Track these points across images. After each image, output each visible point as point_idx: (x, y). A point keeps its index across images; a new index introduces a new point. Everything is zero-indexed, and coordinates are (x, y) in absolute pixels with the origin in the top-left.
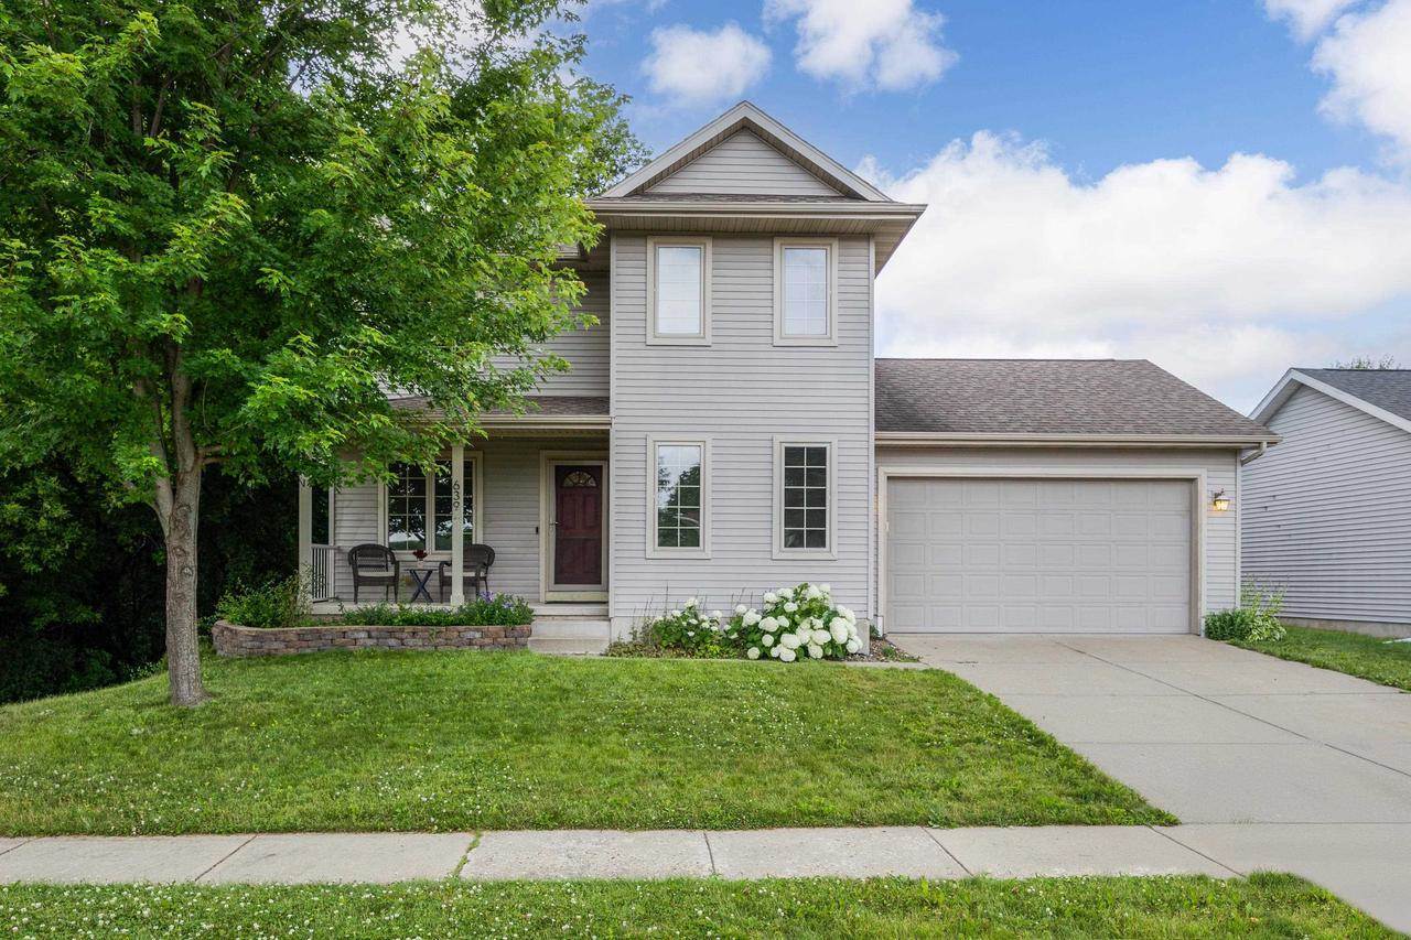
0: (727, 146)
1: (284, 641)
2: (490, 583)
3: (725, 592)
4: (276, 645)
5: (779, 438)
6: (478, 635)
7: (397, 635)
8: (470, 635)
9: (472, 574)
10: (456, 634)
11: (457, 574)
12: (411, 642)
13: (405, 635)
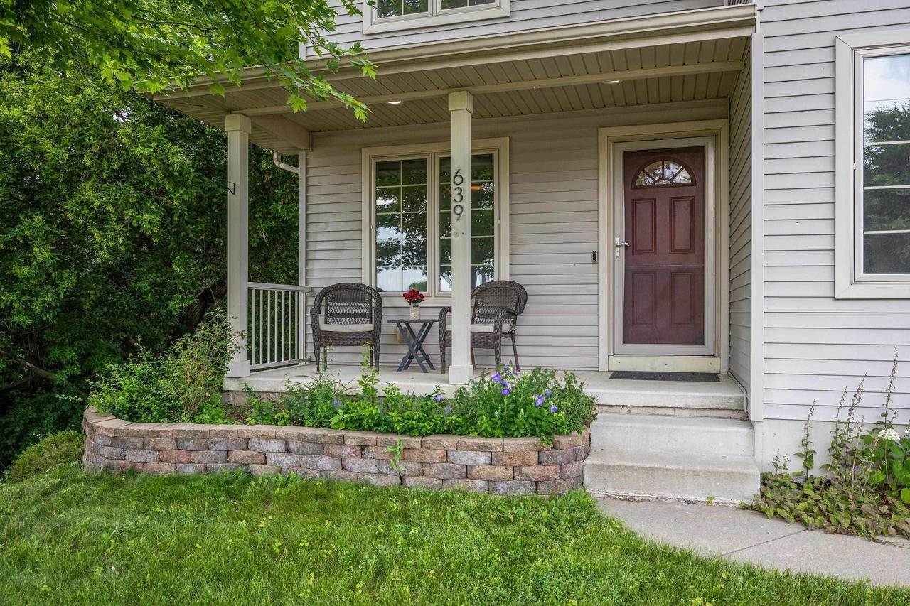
1: (154, 449)
2: (518, 340)
4: (141, 456)
6: (482, 458)
7: (335, 450)
8: (467, 457)
9: (489, 328)
10: (439, 454)
11: (461, 327)
12: (357, 465)
13: (345, 452)
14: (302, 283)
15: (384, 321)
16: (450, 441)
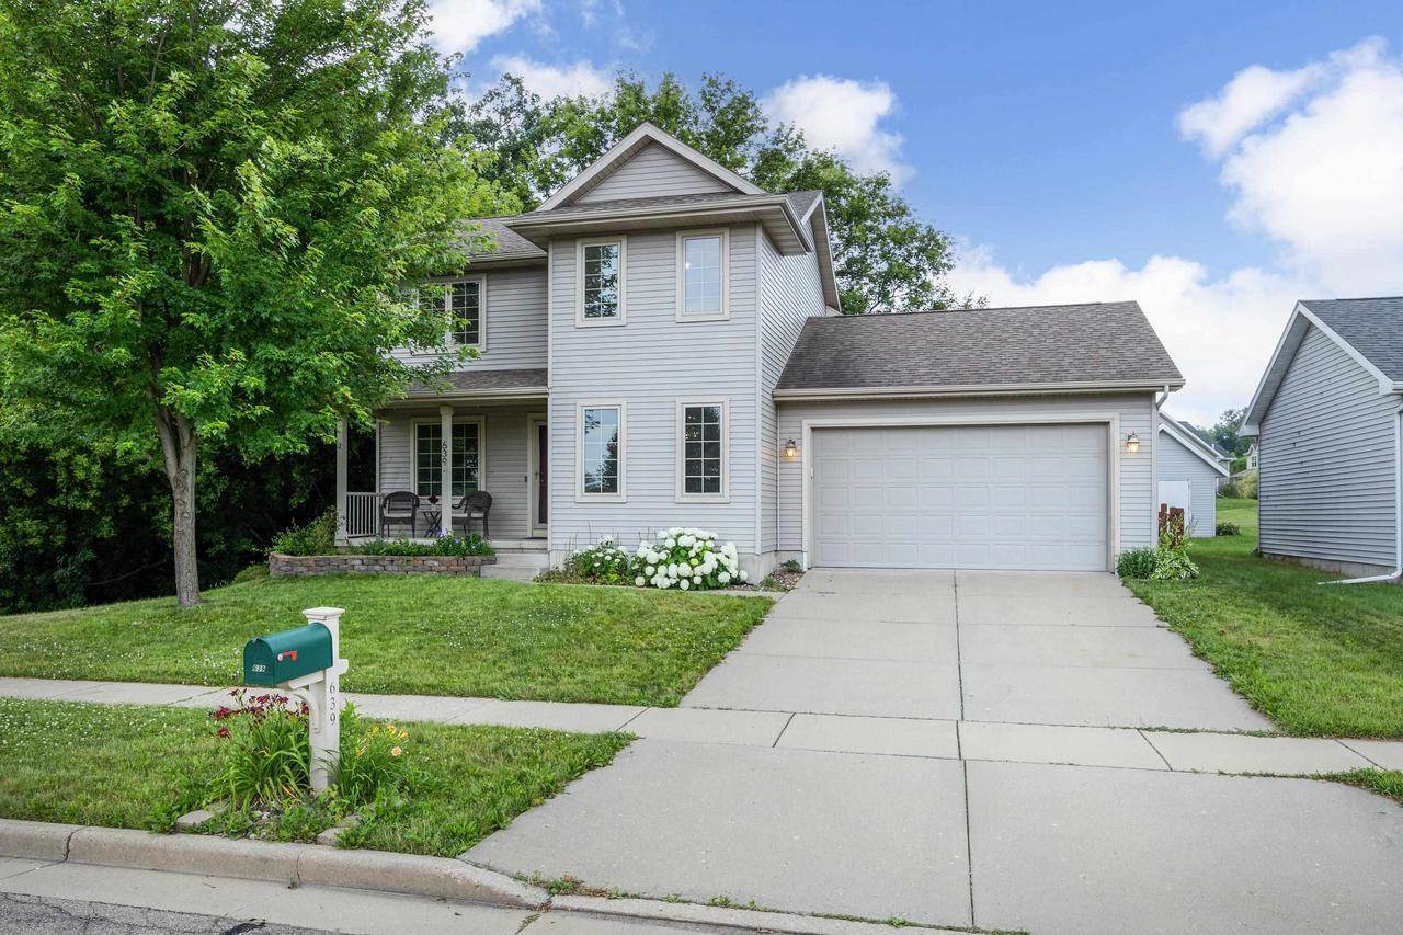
0: (640, 158)
1: (306, 566)
3: (633, 530)
4: (301, 569)
5: (679, 400)
6: (436, 564)
8: (430, 563)
10: (421, 562)
12: (390, 568)
14: (378, 491)
15: (418, 511)
16: (424, 558)
